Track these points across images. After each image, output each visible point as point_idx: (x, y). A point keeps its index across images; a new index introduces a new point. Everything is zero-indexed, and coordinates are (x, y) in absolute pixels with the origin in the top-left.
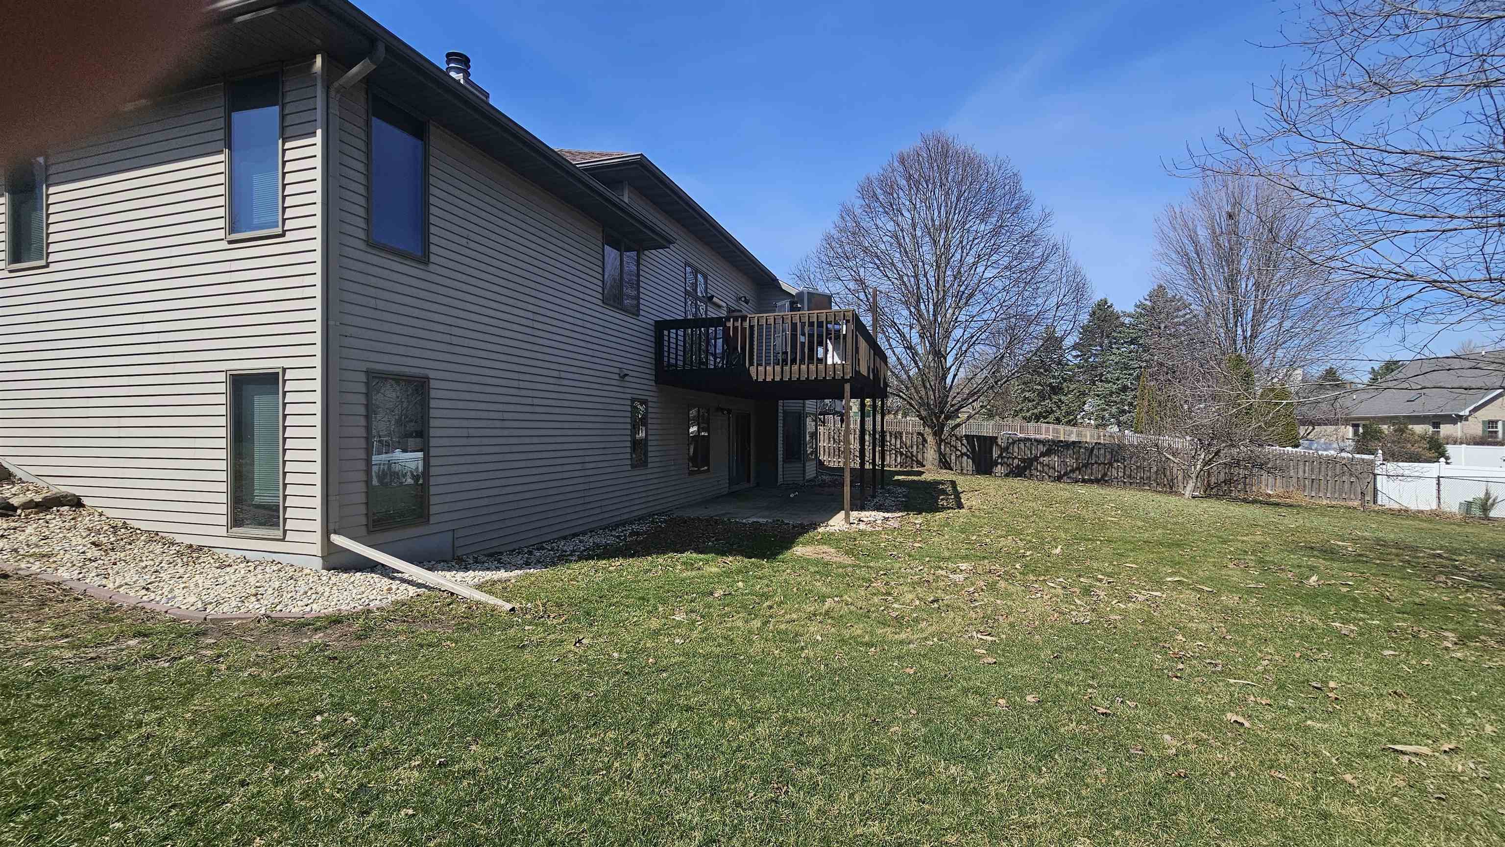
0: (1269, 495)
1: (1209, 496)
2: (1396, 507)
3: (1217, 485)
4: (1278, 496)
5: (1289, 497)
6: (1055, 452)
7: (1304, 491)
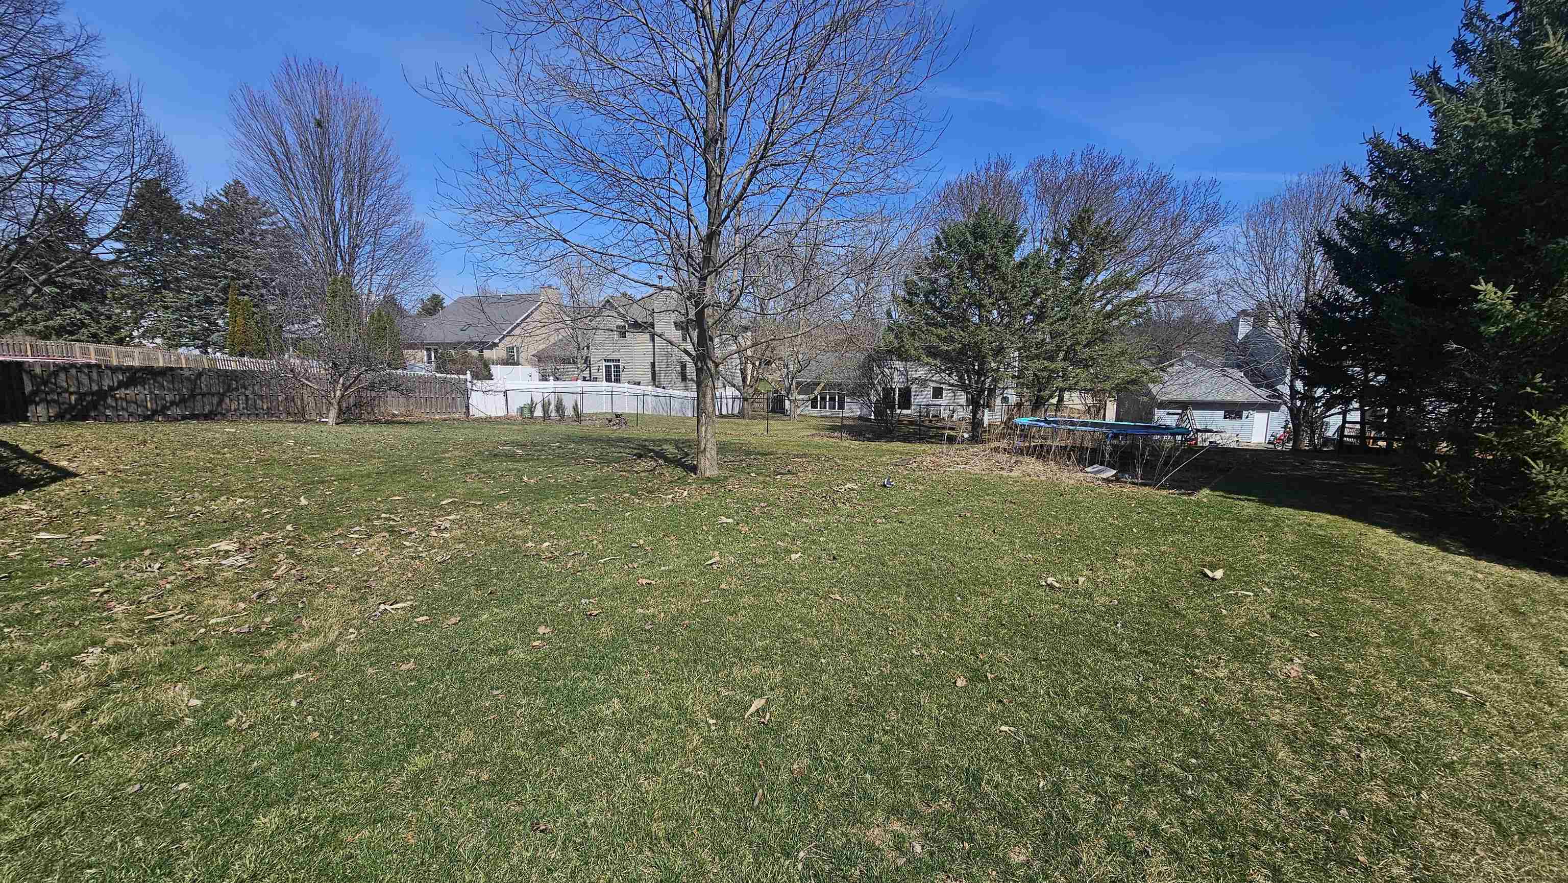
0: (394, 415)
1: (345, 421)
2: (483, 415)
3: (348, 408)
4: (403, 416)
5: (411, 415)
6: (143, 382)
7: (421, 408)
